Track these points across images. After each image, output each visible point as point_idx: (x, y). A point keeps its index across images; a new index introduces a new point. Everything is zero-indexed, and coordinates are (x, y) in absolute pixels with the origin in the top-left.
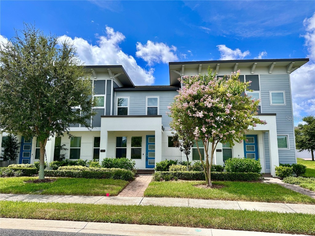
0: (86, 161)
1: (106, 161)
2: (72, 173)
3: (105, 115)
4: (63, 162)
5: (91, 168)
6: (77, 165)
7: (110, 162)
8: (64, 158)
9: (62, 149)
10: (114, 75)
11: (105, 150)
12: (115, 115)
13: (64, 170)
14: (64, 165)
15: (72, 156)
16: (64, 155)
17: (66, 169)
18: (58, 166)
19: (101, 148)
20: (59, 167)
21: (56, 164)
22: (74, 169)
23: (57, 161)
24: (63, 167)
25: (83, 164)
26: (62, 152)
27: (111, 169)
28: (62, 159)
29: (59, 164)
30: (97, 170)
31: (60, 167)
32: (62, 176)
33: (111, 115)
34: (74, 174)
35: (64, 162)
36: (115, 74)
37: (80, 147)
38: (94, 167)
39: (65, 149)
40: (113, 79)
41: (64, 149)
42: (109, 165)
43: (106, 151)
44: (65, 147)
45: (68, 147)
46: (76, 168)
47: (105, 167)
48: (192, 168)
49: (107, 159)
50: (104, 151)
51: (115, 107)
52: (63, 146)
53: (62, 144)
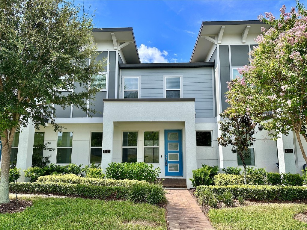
0: (80, 166)
1: (113, 167)
2: (60, 187)
3: (107, 98)
4: (47, 169)
5: (90, 179)
6: (67, 172)
7: (120, 170)
8: (49, 162)
9: (45, 149)
10: (119, 44)
11: (110, 150)
12: (120, 98)
13: (46, 183)
14: (48, 173)
15: (61, 159)
16: (47, 158)
17: (51, 180)
18: (37, 175)
19: (104, 147)
20: (39, 176)
21: (35, 171)
22: (63, 181)
23: (36, 168)
24: (45, 177)
25: (76, 171)
26: (46, 153)
27: (124, 180)
28: (45, 163)
29: (40, 171)
30: (100, 183)
31: (41, 177)
32: (43, 193)
33: (116, 98)
34: (63, 190)
35: (48, 167)
36: (121, 44)
37: (71, 146)
38: (94, 177)
39: (50, 149)
40: (118, 50)
41: (48, 148)
42: (118, 174)
43: (111, 152)
44: (49, 146)
45: (54, 145)
46: (66, 179)
47: (113, 177)
48: (250, 180)
49: (115, 164)
50: (108, 152)
51: (120, 91)
52: (46, 144)
53: (45, 142)
